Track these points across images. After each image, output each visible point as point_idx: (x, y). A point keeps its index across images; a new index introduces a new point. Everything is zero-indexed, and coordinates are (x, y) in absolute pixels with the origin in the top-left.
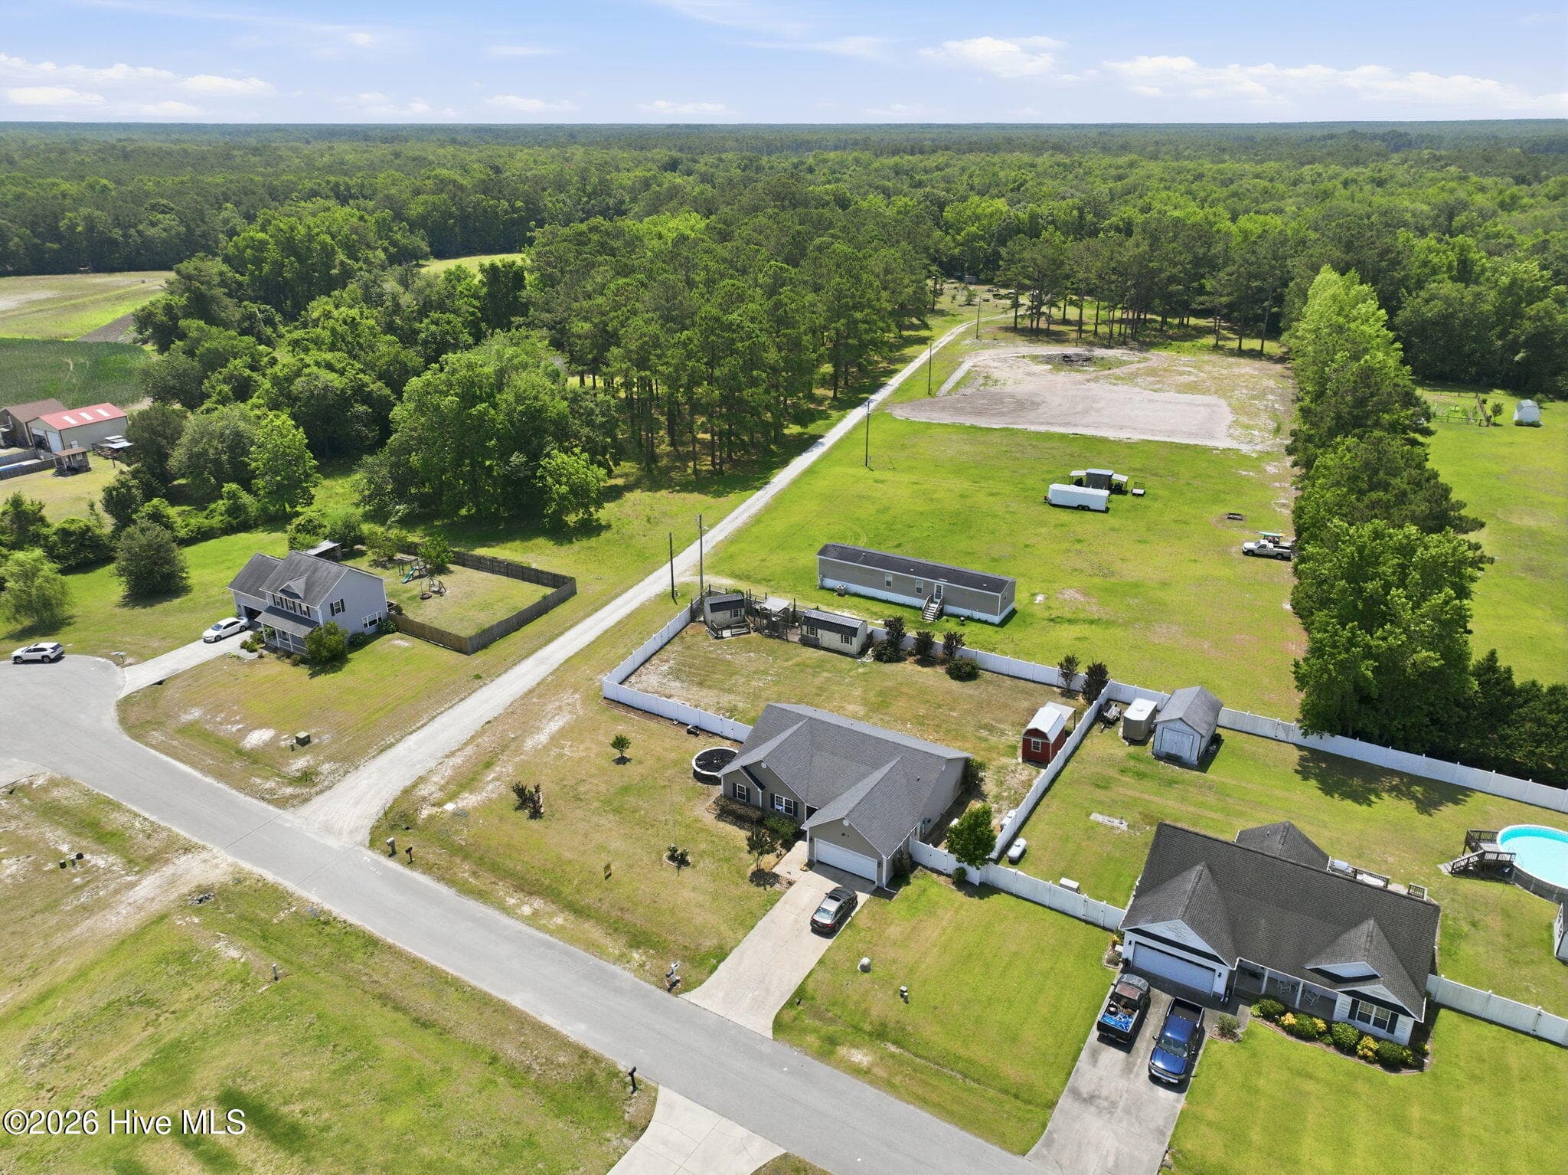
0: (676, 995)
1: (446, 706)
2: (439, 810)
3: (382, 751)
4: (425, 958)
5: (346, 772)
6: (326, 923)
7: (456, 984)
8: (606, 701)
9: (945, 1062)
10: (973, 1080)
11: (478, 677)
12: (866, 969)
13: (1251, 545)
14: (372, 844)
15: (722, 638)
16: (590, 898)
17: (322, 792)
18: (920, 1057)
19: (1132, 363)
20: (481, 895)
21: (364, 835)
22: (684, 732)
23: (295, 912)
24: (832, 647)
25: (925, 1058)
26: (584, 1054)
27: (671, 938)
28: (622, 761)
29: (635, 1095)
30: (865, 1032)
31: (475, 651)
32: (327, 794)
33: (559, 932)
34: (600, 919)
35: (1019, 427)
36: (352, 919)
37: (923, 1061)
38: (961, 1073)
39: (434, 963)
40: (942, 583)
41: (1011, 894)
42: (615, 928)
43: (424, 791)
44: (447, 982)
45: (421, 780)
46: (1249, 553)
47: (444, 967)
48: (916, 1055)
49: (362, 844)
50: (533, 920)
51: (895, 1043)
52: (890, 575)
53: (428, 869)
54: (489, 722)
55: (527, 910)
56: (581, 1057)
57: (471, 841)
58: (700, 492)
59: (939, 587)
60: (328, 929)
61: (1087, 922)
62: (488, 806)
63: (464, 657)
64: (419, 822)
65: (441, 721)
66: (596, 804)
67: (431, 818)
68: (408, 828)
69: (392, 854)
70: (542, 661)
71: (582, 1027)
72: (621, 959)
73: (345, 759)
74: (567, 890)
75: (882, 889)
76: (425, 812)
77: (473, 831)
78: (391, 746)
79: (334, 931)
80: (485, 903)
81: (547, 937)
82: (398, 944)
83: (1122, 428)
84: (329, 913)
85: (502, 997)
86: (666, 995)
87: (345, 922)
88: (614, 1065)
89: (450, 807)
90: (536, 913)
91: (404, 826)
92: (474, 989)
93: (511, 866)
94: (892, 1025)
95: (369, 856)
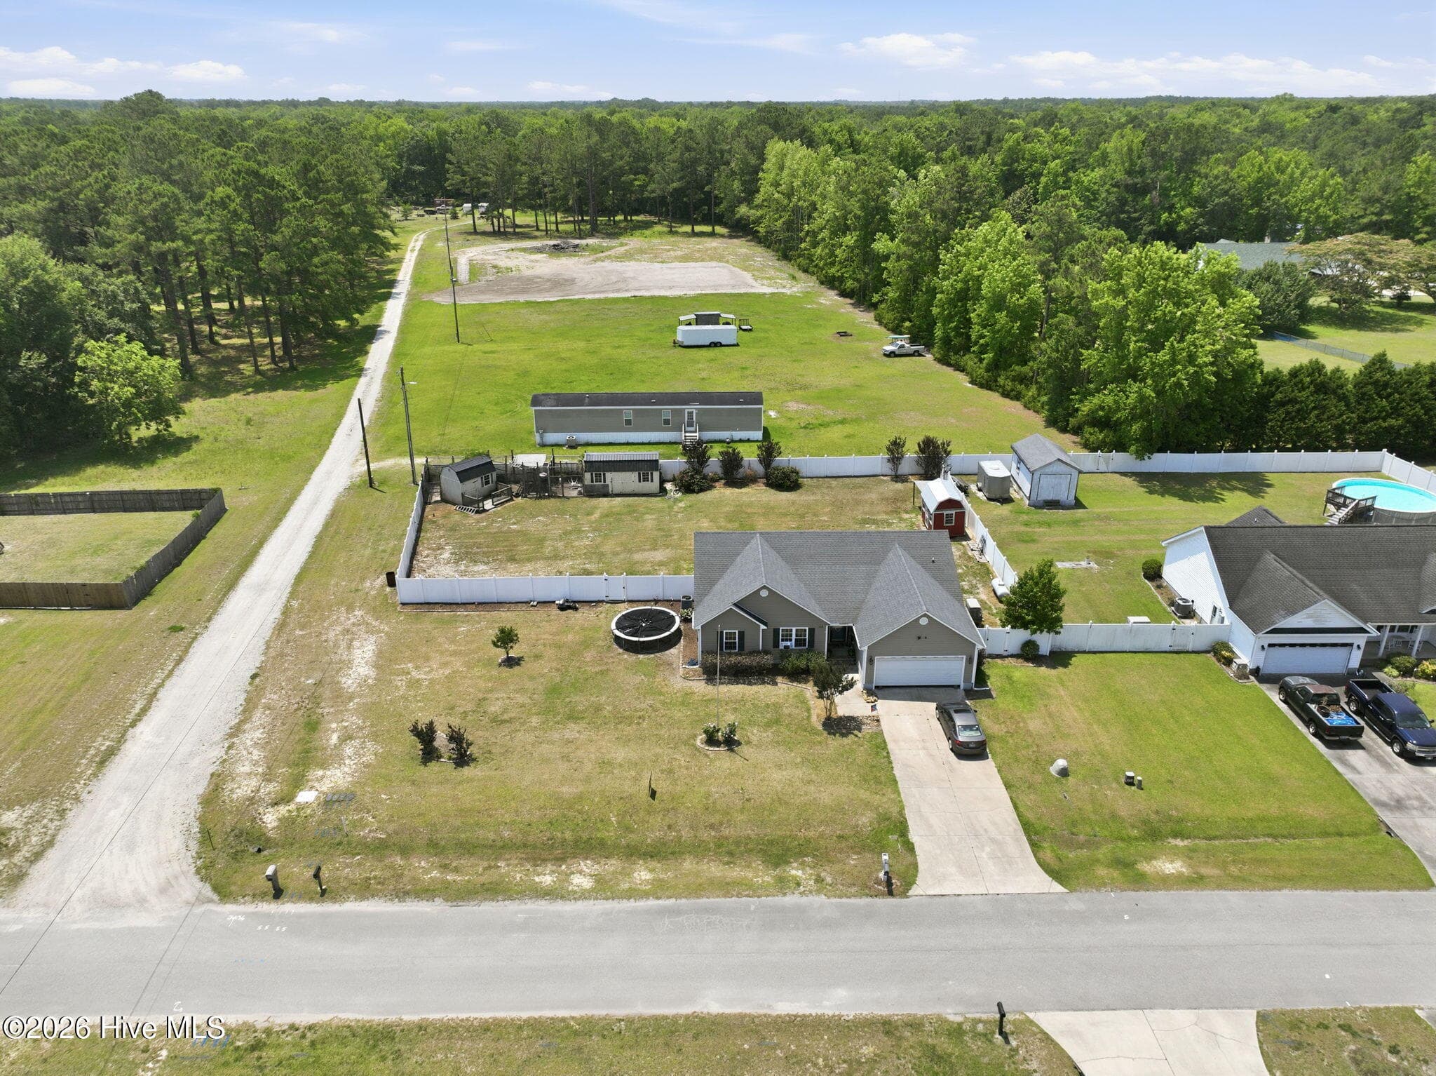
0: (904, 894)
1: (160, 675)
2: (292, 807)
3: (102, 763)
4: (501, 1015)
5: (62, 813)
6: (257, 1046)
7: (589, 1027)
8: (408, 609)
9: (1241, 830)
10: (1286, 837)
11: (176, 629)
12: (1064, 773)
13: (890, 348)
14: (224, 892)
15: (484, 511)
16: (654, 831)
17: (37, 856)
18: (1215, 838)
19: (615, 247)
20: (494, 891)
21: (192, 886)
22: (555, 611)
23: (172, 1057)
24: (628, 491)
25: (1221, 838)
26: (887, 1027)
27: (811, 834)
28: (511, 662)
29: (1014, 1043)
30: (1136, 839)
31: (136, 603)
32: (52, 855)
33: (658, 889)
34: (698, 850)
35: (576, 297)
36: (304, 1018)
37: (1222, 842)
38: (1269, 835)
39: (525, 1015)
40: (693, 408)
41: (1084, 652)
42: (730, 850)
43: (241, 789)
44: (576, 1033)
45: (218, 781)
46: (892, 354)
47: (548, 1013)
48: (1209, 838)
49: (201, 900)
50: (603, 888)
51: (1175, 836)
52: (628, 410)
53: (364, 890)
54: (254, 677)
55: (581, 881)
56: (887, 1033)
57: (391, 828)
58: (285, 388)
59: (690, 414)
60: (269, 1055)
61: (1177, 652)
62: (371, 775)
63: (120, 615)
64: (272, 834)
65: (170, 697)
66: (535, 721)
67: (287, 823)
68: (259, 851)
69: (278, 893)
70: (261, 589)
71: (841, 993)
72: (783, 885)
73: (39, 794)
74: (609, 834)
75: (971, 690)
76: (270, 819)
77: (383, 814)
78: (111, 752)
79: (285, 1052)
80: (511, 898)
81: (652, 902)
82: (432, 1016)
83: (670, 288)
84: (249, 1028)
85: (686, 1010)
86: (890, 900)
87: (293, 1027)
88: (942, 1020)
89: (306, 796)
90: (599, 879)
91: (253, 850)
92: (629, 1021)
93: (491, 836)
94: (1153, 817)
95: (234, 913)
